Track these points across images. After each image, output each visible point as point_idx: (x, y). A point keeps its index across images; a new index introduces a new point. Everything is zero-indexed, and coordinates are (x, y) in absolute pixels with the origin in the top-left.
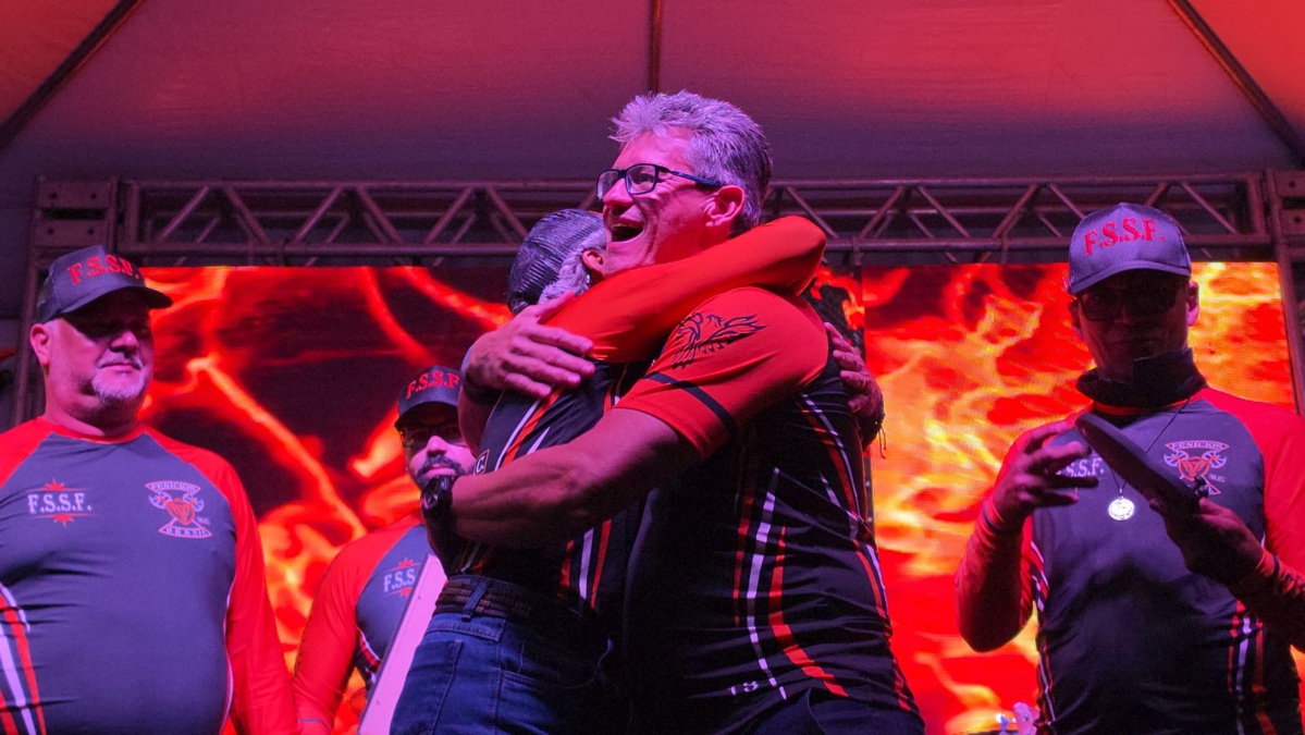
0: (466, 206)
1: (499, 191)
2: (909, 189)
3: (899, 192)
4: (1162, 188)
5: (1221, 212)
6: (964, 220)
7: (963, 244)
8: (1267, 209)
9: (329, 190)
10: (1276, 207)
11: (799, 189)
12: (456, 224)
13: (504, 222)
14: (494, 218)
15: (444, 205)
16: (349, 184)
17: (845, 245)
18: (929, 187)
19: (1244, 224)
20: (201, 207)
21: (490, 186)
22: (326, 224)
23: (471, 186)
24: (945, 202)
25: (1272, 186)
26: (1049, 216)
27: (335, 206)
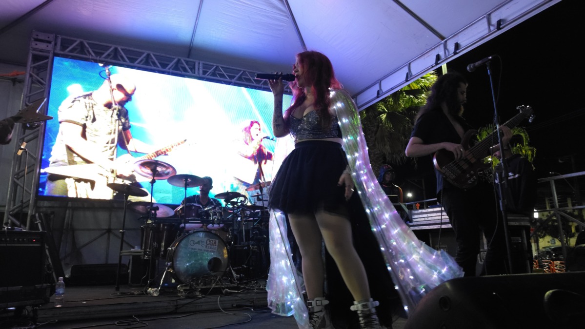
0: (145, 57)
1: (153, 55)
3: (242, 72)
7: (254, 85)
11: (221, 67)
12: (142, 60)
13: (153, 62)
14: (150, 61)
17: (231, 81)
18: (248, 72)
20: (77, 45)
21: (151, 53)
23: (146, 53)
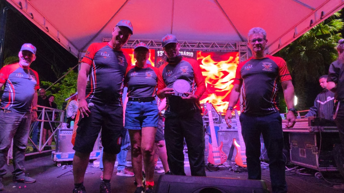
0: (150, 42)
1: (154, 41)
2: (200, 42)
3: (198, 43)
4: (227, 43)
5: (233, 46)
6: (205, 46)
7: (205, 49)
8: (238, 46)
9: (135, 40)
10: (239, 46)
11: (187, 42)
12: (149, 44)
13: (154, 44)
14: (153, 44)
15: (148, 42)
16: (137, 39)
17: (192, 48)
18: (202, 42)
19: (236, 48)
21: (153, 40)
22: (135, 44)
23: (150, 40)
24: (203, 44)
25: (239, 44)
26: (215, 46)
27: (136, 42)
